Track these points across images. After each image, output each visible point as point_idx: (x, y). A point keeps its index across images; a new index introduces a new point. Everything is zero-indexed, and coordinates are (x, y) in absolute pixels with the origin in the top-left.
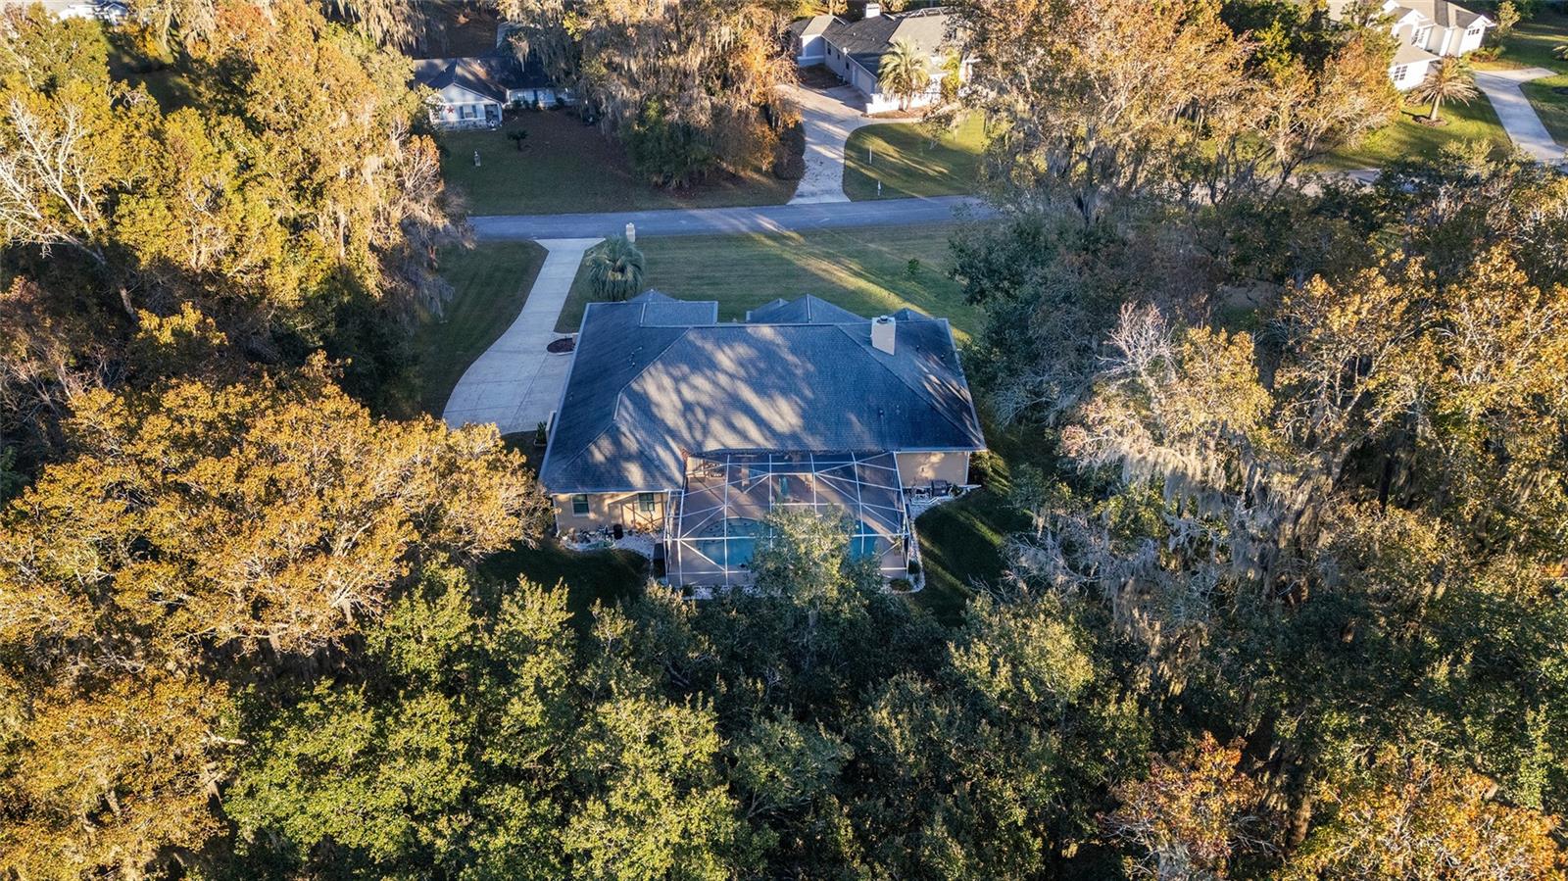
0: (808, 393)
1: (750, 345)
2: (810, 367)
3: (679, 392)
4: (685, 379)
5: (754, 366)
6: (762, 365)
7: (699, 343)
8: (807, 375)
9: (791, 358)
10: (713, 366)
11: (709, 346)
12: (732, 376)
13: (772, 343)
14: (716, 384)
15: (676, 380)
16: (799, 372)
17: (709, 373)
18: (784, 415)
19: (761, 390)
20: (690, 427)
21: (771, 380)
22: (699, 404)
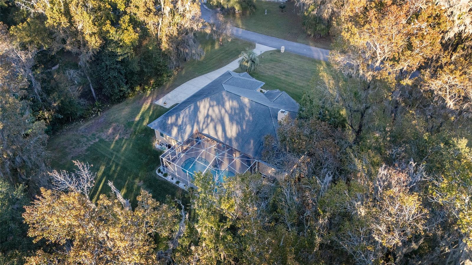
0: (244, 127)
1: (238, 103)
2: (251, 118)
3: (208, 110)
4: (213, 106)
5: (235, 111)
6: (237, 111)
7: (224, 96)
8: (249, 121)
9: (247, 113)
10: (223, 105)
11: (226, 99)
12: (226, 111)
13: (245, 105)
14: (220, 112)
15: (210, 106)
16: (246, 119)
17: (220, 107)
18: (232, 131)
19: (231, 119)
20: (204, 123)
21: (236, 117)
22: (211, 116)
